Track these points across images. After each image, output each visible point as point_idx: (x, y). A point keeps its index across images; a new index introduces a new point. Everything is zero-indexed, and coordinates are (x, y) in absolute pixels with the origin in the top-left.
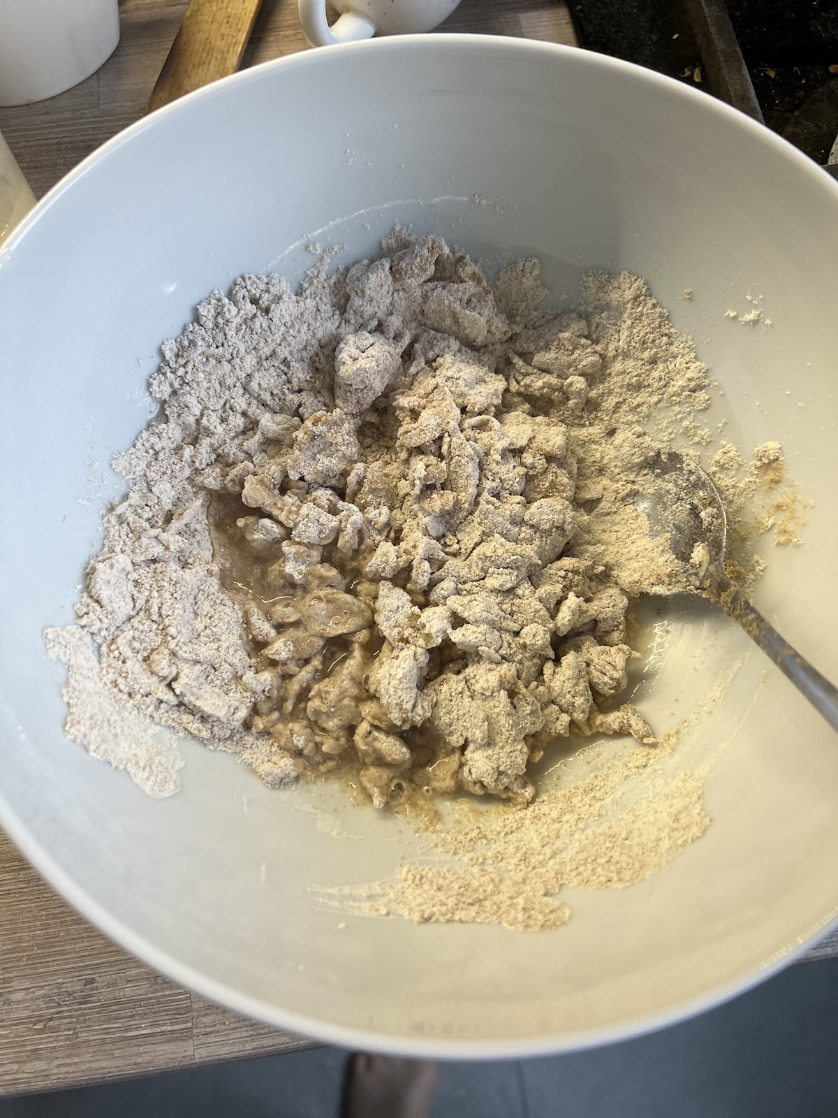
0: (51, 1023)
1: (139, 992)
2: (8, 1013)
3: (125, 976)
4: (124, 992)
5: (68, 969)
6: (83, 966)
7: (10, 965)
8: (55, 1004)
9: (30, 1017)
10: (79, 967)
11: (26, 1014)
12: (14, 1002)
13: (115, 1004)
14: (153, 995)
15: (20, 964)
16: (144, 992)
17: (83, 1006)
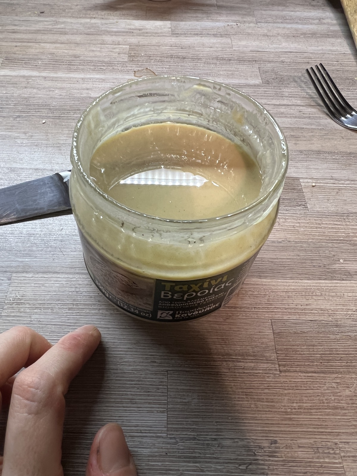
0: (250, 467)
1: (308, 456)
2: (222, 453)
3: (297, 443)
4: (298, 454)
5: (258, 430)
6: (269, 431)
7: (221, 420)
8: (253, 453)
9: (236, 459)
10: (266, 430)
11: (233, 457)
12: (225, 446)
13: (293, 461)
14: (317, 460)
15: (228, 421)
16: (311, 456)
17: (271, 459)
